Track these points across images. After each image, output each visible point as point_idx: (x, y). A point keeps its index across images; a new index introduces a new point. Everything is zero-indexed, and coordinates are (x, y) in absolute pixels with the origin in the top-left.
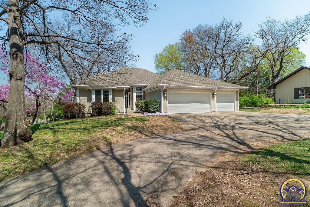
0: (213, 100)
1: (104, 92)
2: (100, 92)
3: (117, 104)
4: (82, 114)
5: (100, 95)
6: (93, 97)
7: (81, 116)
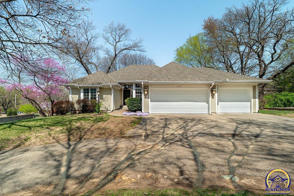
0: (213, 98)
1: (92, 90)
2: (88, 90)
3: (105, 102)
4: (74, 110)
5: (88, 93)
6: (82, 95)
7: (73, 112)
